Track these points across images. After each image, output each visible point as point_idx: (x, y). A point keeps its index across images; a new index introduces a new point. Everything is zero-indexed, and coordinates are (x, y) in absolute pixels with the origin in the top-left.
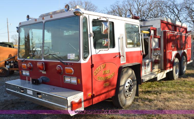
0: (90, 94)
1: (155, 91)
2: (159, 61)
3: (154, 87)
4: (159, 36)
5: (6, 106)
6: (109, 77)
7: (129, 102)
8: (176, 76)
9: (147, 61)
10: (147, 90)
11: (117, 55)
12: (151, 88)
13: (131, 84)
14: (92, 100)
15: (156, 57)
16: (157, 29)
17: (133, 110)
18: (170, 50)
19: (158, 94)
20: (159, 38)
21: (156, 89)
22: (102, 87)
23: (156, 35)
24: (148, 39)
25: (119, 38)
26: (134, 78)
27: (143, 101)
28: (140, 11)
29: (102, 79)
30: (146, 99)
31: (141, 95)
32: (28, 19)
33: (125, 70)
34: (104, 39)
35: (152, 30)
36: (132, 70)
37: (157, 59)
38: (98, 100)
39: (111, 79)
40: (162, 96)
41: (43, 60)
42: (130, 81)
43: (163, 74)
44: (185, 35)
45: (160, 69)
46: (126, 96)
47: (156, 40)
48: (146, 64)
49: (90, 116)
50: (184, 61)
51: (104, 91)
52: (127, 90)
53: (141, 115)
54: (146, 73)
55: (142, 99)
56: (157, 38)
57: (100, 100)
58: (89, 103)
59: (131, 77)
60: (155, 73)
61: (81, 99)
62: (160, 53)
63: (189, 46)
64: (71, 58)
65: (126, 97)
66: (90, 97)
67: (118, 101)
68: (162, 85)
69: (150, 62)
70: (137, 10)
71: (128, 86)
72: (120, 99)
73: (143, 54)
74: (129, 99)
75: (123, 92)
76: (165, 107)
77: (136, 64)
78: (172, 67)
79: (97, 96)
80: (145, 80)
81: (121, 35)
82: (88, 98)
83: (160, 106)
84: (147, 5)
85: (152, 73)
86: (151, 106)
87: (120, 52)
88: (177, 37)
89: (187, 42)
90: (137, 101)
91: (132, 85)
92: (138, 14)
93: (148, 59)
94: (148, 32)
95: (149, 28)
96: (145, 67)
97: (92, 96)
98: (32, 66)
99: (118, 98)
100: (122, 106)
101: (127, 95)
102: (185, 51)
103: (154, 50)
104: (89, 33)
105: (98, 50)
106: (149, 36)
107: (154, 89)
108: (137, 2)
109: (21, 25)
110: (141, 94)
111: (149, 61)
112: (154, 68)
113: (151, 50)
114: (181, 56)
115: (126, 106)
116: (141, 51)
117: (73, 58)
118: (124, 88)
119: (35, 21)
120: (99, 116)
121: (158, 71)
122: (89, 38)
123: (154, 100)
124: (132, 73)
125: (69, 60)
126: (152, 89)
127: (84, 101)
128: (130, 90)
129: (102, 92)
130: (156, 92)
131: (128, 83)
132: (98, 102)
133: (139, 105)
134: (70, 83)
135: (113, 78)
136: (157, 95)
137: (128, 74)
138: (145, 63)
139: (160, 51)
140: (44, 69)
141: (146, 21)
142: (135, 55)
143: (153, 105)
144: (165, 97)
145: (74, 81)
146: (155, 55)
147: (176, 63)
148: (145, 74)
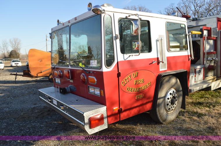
0: (116, 108)
1: (208, 103)
2: (214, 67)
3: (208, 98)
4: (215, 38)
5: (42, 113)
6: (143, 87)
7: (172, 116)
9: (199, 67)
10: (198, 100)
11: (154, 61)
12: (203, 99)
13: (175, 95)
14: (119, 115)
15: (211, 62)
16: (212, 28)
17: (176, 127)
19: (211, 106)
20: (215, 40)
21: (209, 101)
22: (133, 100)
23: (211, 36)
24: (200, 41)
25: (157, 41)
26: (179, 89)
27: (191, 115)
28: (198, 13)
29: (133, 90)
30: (195, 113)
31: (189, 108)
32: (58, 24)
33: (167, 78)
34: (135, 42)
35: (205, 30)
36: (177, 79)
37: (212, 64)
38: (128, 115)
39: (145, 90)
40: (216, 110)
41: (70, 67)
42: (173, 91)
43: (219, 83)
45: (215, 77)
46: (167, 109)
47: (211, 42)
48: (197, 71)
49: (121, 132)
51: (136, 105)
52: (168, 103)
53: (184, 135)
54: (197, 81)
55: (190, 112)
56: (212, 40)
57: (131, 116)
58: (116, 118)
59: (175, 87)
60: (208, 82)
61: (102, 115)
62: (216, 57)
64: (93, 65)
65: (167, 111)
66: (117, 111)
67: (156, 115)
68: (218, 95)
69: (203, 69)
70: (194, 12)
71: (170, 98)
72: (159, 113)
73: (191, 59)
74: (172, 113)
75: (163, 105)
76: (218, 126)
77: (181, 71)
79: (125, 111)
80: (194, 90)
81: (160, 36)
82: (113, 113)
83: (211, 123)
84: (206, 5)
85: (204, 82)
86: (199, 123)
87: (159, 57)
90: (183, 115)
91: (176, 97)
92: (195, 16)
93: (200, 64)
94: (200, 33)
95: (201, 27)
96: (195, 74)
97: (119, 110)
98: (61, 74)
99: (156, 113)
100: (161, 121)
101: (169, 109)
103: (207, 54)
104: (114, 35)
105: (126, 56)
106: (201, 38)
107: (206, 101)
108: (193, 3)
109: (52, 31)
110: (190, 106)
111: (200, 67)
112: (208, 75)
113: (204, 54)
115: (167, 121)
116: (188, 55)
117: (95, 66)
118: (164, 100)
119: (63, 25)
120: (132, 132)
121: (213, 79)
122: (114, 41)
123: (205, 115)
124: (177, 82)
125: (92, 68)
126: (205, 100)
127: (108, 117)
128: (172, 102)
129: (133, 106)
130: (209, 105)
131: (171, 94)
132: (128, 117)
133: (184, 120)
134: (94, 94)
135: (149, 89)
136: (210, 108)
137: (171, 83)
138: (195, 70)
139: (216, 55)
140: (70, 78)
141: (200, 20)
142: (179, 61)
143: (203, 122)
144: (219, 112)
145: (97, 92)
146: (209, 60)
148: (195, 83)
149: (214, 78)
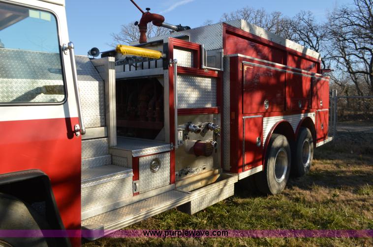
4: (217, 72)
8: (277, 183)
15: (202, 136)
18: (256, 114)
20: (215, 78)
35: (178, 48)
37: (208, 140)
44: (310, 76)
45: (217, 171)
47: (207, 83)
48: (141, 164)
50: (307, 140)
56: (207, 77)
63: (321, 105)
69: (167, 154)
78: (261, 162)
85: (174, 189)
88: (283, 78)
89: (317, 94)
95: (164, 42)
96: (136, 172)
102: (312, 116)
106: (164, 69)
111: (159, 149)
114: (297, 130)
121: (208, 179)
139: (219, 116)
147: (278, 148)
149: (214, 175)
